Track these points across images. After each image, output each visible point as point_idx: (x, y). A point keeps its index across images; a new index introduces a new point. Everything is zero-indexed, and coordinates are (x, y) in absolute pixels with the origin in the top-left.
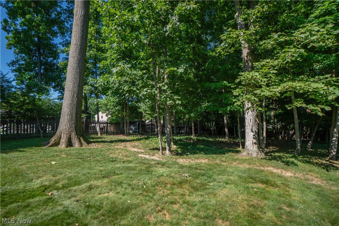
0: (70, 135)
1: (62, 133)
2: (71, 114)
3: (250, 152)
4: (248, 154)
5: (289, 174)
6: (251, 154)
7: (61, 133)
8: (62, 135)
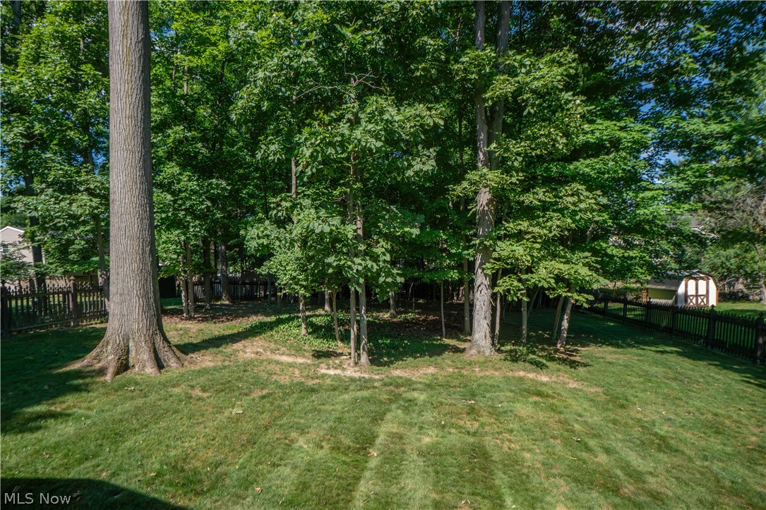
0: (154, 343)
1: (131, 341)
2: (146, 295)
3: (482, 350)
4: (479, 352)
5: (545, 379)
6: (484, 352)
7: (128, 340)
8: (131, 344)
